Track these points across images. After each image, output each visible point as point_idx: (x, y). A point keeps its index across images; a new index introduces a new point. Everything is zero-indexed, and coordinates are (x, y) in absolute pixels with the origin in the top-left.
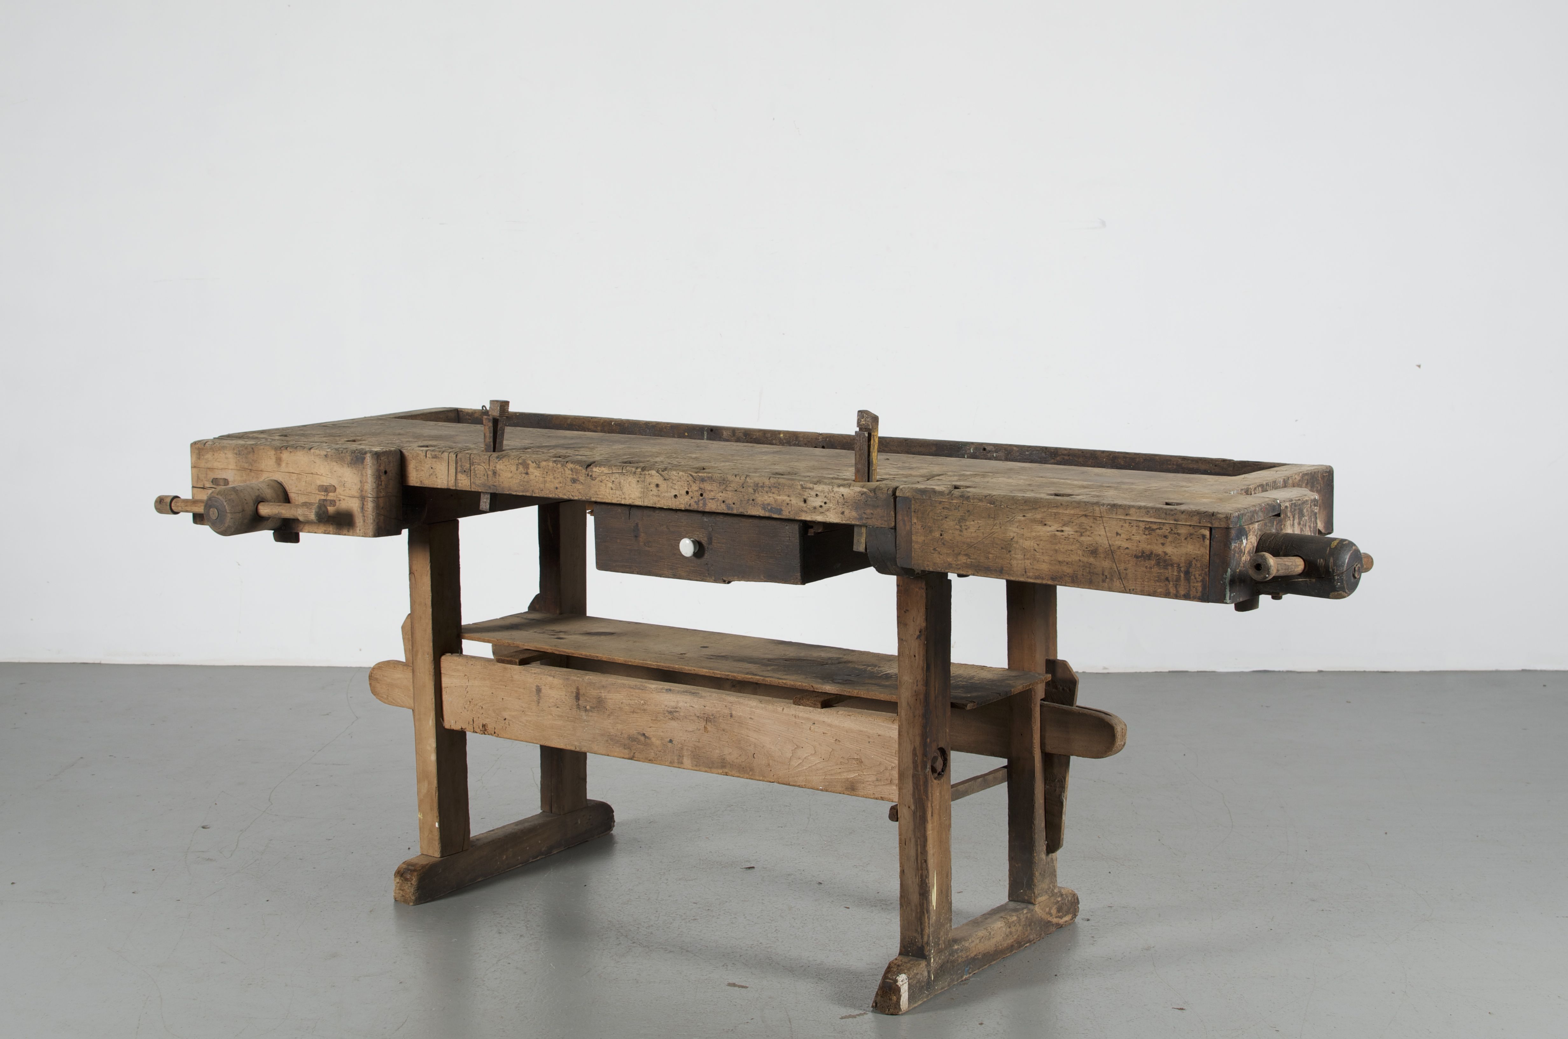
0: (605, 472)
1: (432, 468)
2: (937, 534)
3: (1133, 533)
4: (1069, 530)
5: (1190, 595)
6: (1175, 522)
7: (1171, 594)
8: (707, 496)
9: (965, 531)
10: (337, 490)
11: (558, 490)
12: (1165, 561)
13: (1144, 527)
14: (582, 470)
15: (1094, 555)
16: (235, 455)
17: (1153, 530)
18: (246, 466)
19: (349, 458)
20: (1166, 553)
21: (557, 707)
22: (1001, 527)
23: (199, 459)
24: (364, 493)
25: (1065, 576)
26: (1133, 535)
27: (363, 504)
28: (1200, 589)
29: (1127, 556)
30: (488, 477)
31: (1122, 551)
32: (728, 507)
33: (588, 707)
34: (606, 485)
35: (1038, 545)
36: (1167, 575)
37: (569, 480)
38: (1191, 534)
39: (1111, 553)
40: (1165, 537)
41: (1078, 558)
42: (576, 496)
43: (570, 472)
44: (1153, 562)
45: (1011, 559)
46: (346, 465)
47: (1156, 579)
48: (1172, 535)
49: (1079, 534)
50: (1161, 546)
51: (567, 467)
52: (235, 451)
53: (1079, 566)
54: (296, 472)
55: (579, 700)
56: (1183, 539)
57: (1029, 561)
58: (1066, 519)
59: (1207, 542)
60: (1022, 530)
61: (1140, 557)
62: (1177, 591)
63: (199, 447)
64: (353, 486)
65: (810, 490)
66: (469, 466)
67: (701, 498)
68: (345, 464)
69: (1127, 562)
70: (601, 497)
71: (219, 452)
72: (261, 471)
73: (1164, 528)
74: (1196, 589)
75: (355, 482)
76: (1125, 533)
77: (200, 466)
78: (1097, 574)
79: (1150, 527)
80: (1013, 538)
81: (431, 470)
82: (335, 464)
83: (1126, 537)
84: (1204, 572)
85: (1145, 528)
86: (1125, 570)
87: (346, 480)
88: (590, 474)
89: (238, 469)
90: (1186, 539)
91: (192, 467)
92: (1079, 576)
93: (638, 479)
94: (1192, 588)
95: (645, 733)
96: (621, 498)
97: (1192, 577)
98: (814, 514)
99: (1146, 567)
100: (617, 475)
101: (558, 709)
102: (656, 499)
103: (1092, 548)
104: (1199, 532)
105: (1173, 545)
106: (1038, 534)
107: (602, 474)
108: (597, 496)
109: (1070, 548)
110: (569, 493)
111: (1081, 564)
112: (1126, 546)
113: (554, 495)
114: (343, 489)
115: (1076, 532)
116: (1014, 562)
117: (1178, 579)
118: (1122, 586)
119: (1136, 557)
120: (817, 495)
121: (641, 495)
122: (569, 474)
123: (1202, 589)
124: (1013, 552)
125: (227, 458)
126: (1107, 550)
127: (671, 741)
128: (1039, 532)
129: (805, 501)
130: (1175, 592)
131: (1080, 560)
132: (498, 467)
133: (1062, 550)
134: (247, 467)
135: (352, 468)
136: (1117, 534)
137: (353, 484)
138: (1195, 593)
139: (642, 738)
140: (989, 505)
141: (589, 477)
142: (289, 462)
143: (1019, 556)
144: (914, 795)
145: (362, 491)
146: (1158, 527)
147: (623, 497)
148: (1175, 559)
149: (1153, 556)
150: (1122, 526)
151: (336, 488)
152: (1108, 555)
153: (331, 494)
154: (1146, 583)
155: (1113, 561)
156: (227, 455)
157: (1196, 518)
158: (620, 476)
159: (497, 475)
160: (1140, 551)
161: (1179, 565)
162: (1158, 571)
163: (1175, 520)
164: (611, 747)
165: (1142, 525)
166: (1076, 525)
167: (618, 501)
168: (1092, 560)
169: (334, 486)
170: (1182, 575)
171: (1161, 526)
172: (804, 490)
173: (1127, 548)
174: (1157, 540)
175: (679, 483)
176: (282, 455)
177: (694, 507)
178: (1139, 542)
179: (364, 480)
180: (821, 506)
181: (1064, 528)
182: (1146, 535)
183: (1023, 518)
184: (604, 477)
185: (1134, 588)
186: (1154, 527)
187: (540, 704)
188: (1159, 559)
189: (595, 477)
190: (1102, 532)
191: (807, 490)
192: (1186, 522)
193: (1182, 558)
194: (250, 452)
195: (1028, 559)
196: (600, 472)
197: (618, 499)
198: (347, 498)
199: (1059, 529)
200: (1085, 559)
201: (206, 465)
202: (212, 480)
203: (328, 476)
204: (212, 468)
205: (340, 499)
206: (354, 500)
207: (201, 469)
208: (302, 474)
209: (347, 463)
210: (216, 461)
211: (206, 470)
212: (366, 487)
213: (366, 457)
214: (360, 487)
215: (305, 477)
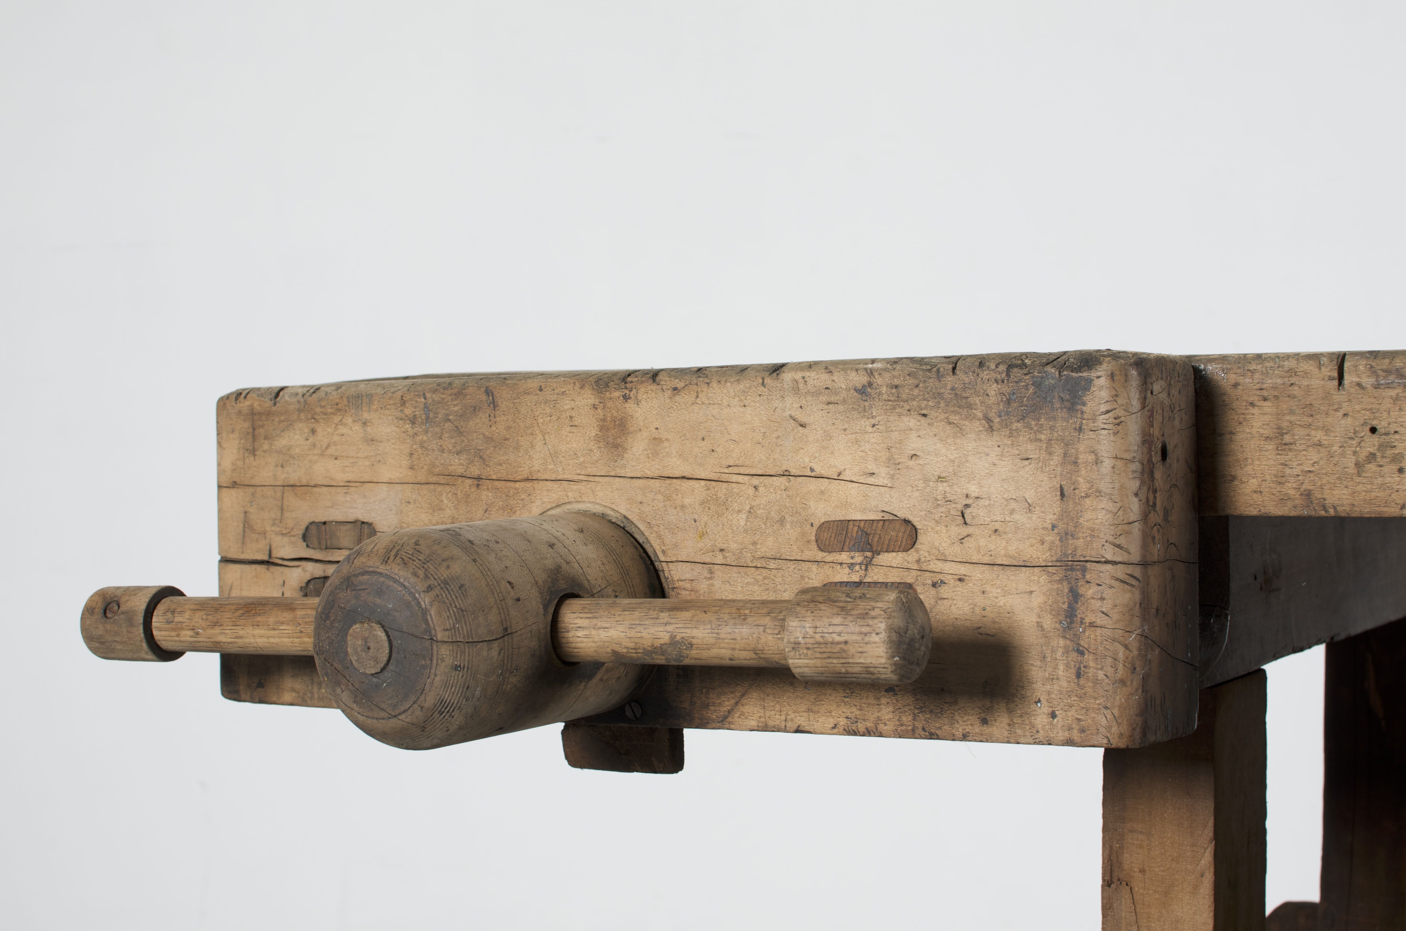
1: (1373, 430)
10: (921, 538)
16: (408, 426)
18: (457, 464)
19: (993, 389)
23: (253, 452)
24: (1080, 543)
27: (1075, 595)
46: (978, 425)
52: (409, 411)
54: (702, 475)
63: (252, 407)
64: (1016, 517)
68: (971, 418)
71: (337, 419)
72: (527, 480)
75: (1030, 495)
77: (256, 481)
81: (1375, 439)
82: (912, 421)
87: (974, 490)
89: (422, 477)
91: (220, 487)
114: (957, 530)
125: (371, 441)
134: (461, 470)
137: (1013, 505)
142: (664, 435)
145: (1066, 536)
151: (916, 529)
153: (885, 558)
156: (369, 429)
169: (907, 522)
176: (630, 405)
179: (1083, 486)
194: (476, 409)
198: (977, 573)
201: (282, 476)
202: (307, 528)
203: (871, 480)
204: (304, 482)
205: (937, 578)
206: (1021, 579)
207: (259, 489)
208: (735, 478)
209: (980, 415)
210: (322, 455)
211: (279, 494)
212: (1089, 515)
213: (1089, 382)
214: (1050, 518)
215: (751, 491)
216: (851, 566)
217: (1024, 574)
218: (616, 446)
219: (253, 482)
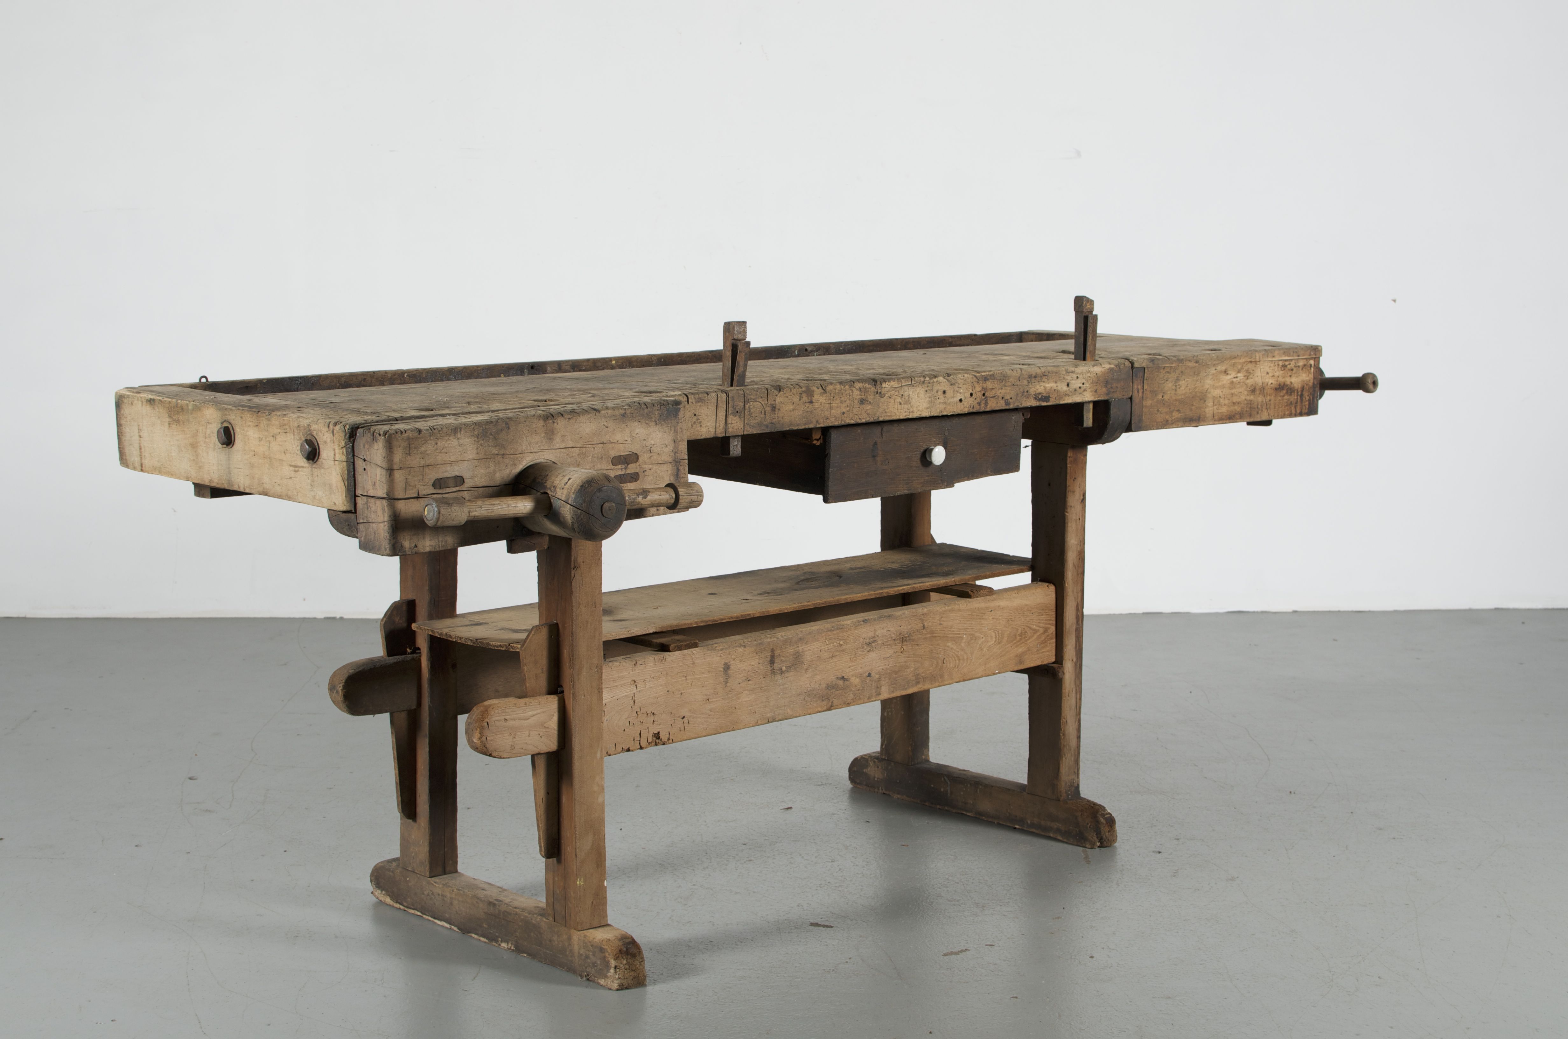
0: (894, 386)
1: (695, 415)
2: (1160, 397)
4: (1241, 376)
6: (1298, 358)
7: (1293, 414)
8: (989, 395)
9: (1178, 390)
10: (640, 459)
11: (845, 415)
14: (870, 388)
15: (1254, 393)
16: (476, 439)
18: (495, 450)
19: (657, 412)
20: (1291, 383)
21: (749, 680)
22: (1201, 382)
23: (409, 454)
24: (679, 455)
25: (1236, 414)
26: (1276, 372)
27: (678, 470)
28: (1307, 406)
29: (1271, 390)
30: (765, 414)
31: (1269, 386)
32: (1007, 403)
33: (784, 668)
34: (895, 400)
37: (856, 401)
38: (1305, 365)
39: (1262, 389)
40: (1292, 370)
41: (1244, 398)
42: (863, 418)
43: (858, 392)
44: (1284, 392)
45: (1205, 408)
46: (653, 423)
47: (1285, 404)
48: (1296, 368)
50: (1289, 378)
51: (855, 387)
52: (476, 433)
54: (579, 446)
55: (774, 663)
58: (1240, 367)
60: (1214, 382)
63: (409, 436)
64: (663, 449)
65: (1072, 374)
66: (743, 404)
67: (983, 397)
68: (651, 421)
69: (1271, 395)
70: (889, 414)
71: (447, 438)
72: (521, 453)
73: (1292, 363)
75: (666, 443)
76: (1271, 372)
77: (411, 466)
78: (1254, 408)
80: (1208, 389)
81: (696, 418)
82: (636, 424)
83: (1271, 375)
86: (1270, 401)
87: (653, 442)
88: (879, 391)
89: (481, 456)
90: (1302, 369)
92: (1244, 413)
93: (927, 389)
95: (844, 675)
96: (909, 412)
97: (1304, 398)
98: (1075, 396)
100: (906, 388)
101: (750, 682)
102: (942, 407)
103: (1253, 388)
104: (1309, 363)
106: (1223, 383)
107: (891, 390)
108: (885, 414)
109: (1240, 390)
110: (857, 417)
111: (1246, 402)
113: (840, 422)
114: (649, 455)
115: (1245, 376)
116: (1207, 410)
117: (1297, 402)
118: (1268, 414)
119: (1276, 389)
120: (1078, 377)
121: (929, 405)
122: (857, 395)
124: (1206, 402)
125: (460, 445)
126: (1260, 387)
127: (869, 675)
128: (1223, 381)
129: (1068, 385)
130: (1295, 412)
132: (778, 400)
133: (1235, 393)
134: (496, 452)
135: (662, 425)
136: (1268, 373)
137: (663, 446)
139: (841, 682)
140: (1195, 364)
141: (878, 395)
142: (566, 434)
144: (1076, 648)
145: (676, 453)
147: (911, 410)
149: (1285, 386)
150: (1270, 366)
151: (638, 456)
152: (1260, 391)
153: (631, 466)
154: (1280, 409)
155: (1263, 395)
156: (460, 441)
157: (1308, 352)
158: (910, 388)
159: (777, 410)
160: (1278, 384)
161: (1298, 389)
164: (808, 704)
165: (1281, 363)
166: (1245, 371)
167: (906, 416)
168: (1252, 397)
169: (636, 454)
172: (1068, 374)
173: (1272, 383)
174: (1287, 373)
175: (964, 386)
177: (977, 409)
178: (1278, 377)
179: (679, 438)
180: (1080, 388)
181: (1238, 375)
183: (1215, 371)
184: (893, 392)
185: (1274, 414)
186: (1286, 363)
187: (728, 685)
188: (1287, 388)
189: (884, 394)
190: (1259, 374)
191: (1070, 374)
193: (1299, 385)
194: (502, 430)
196: (890, 387)
197: (906, 414)
198: (655, 467)
199: (1235, 376)
200: (1248, 398)
201: (422, 462)
202: (434, 482)
203: (626, 442)
204: (433, 464)
205: (644, 469)
206: (665, 467)
207: (412, 469)
208: (588, 446)
209: (654, 420)
210: (440, 452)
211: (421, 470)
212: (680, 446)
213: (680, 409)
214: (672, 448)
215: (593, 449)
216: (622, 469)
217: (665, 466)
218: (550, 439)
219: (409, 466)
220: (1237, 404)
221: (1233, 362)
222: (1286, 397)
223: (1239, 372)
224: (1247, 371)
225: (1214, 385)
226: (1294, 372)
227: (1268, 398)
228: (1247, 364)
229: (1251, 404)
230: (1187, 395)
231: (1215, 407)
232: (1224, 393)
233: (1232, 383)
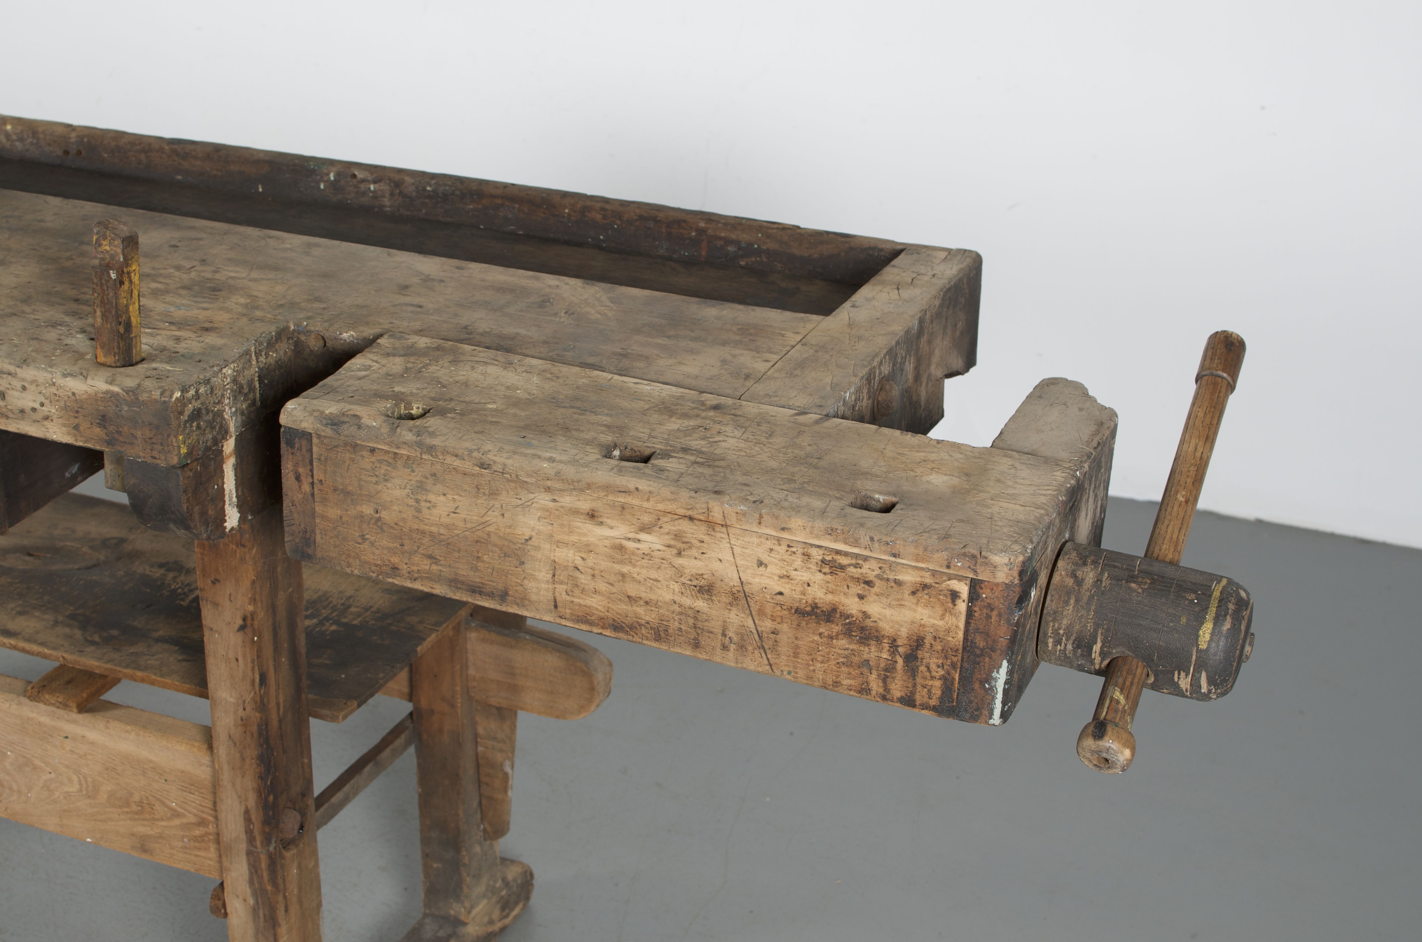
2: (367, 509)
3: (795, 566)
4: (651, 541)
5: (914, 701)
6: (893, 559)
7: (874, 693)
9: (425, 511)
12: (862, 629)
13: (820, 558)
15: (707, 597)
17: (842, 568)
20: (866, 615)
22: (503, 515)
25: (640, 625)
26: (796, 570)
28: (937, 692)
29: (779, 608)
31: (768, 597)
35: (583, 559)
36: (866, 656)
38: (925, 586)
39: (743, 597)
40: (869, 583)
41: (668, 597)
44: (836, 628)
45: (525, 578)
47: (842, 660)
48: (883, 583)
49: (675, 551)
50: (857, 599)
53: (673, 612)
56: (907, 592)
57: (565, 587)
58: (646, 519)
59: (962, 607)
60: (550, 527)
61: (809, 614)
62: (887, 689)
69: (779, 620)
73: (866, 566)
74: (929, 691)
76: (776, 564)
78: (711, 632)
79: (834, 561)
80: (530, 538)
83: (778, 572)
84: (949, 662)
85: (823, 561)
86: (773, 633)
90: (914, 593)
92: (670, 631)
94: (919, 688)
97: (922, 668)
99: (820, 634)
103: (703, 583)
104: (944, 585)
105: (884, 600)
106: (584, 539)
109: (654, 574)
111: (676, 608)
112: (779, 589)
115: (669, 546)
116: (529, 584)
117: (890, 668)
118: (766, 662)
119: (799, 612)
123: (943, 692)
124: (527, 566)
126: (734, 590)
128: (585, 535)
130: (881, 690)
131: (675, 602)
133: (635, 575)
136: (760, 563)
138: (926, 699)
140: (477, 468)
143: (543, 574)
146: (853, 562)
148: (887, 628)
149: (838, 616)
150: (771, 550)
152: (736, 599)
154: (819, 665)
155: (748, 612)
157: (940, 557)
160: (810, 602)
161: (895, 640)
162: (847, 646)
163: (895, 555)
165: (817, 555)
166: (668, 533)
168: (700, 604)
170: (900, 661)
171: (860, 562)
173: (781, 593)
174: (848, 587)
178: (809, 585)
181: (642, 536)
182: (825, 574)
183: (552, 504)
185: (791, 669)
186: (844, 561)
188: (850, 623)
190: (727, 556)
192: (917, 561)
193: (902, 629)
195: (561, 583)
199: (631, 535)
200: (687, 601)
220: (642, 603)
221: (623, 500)
222: (843, 642)
223: (644, 528)
224: (678, 536)
225: (552, 536)
226: (875, 590)
227: (767, 625)
228: (674, 520)
229: (695, 618)
230: (457, 532)
231: (561, 588)
232: (590, 562)
233: (621, 548)
